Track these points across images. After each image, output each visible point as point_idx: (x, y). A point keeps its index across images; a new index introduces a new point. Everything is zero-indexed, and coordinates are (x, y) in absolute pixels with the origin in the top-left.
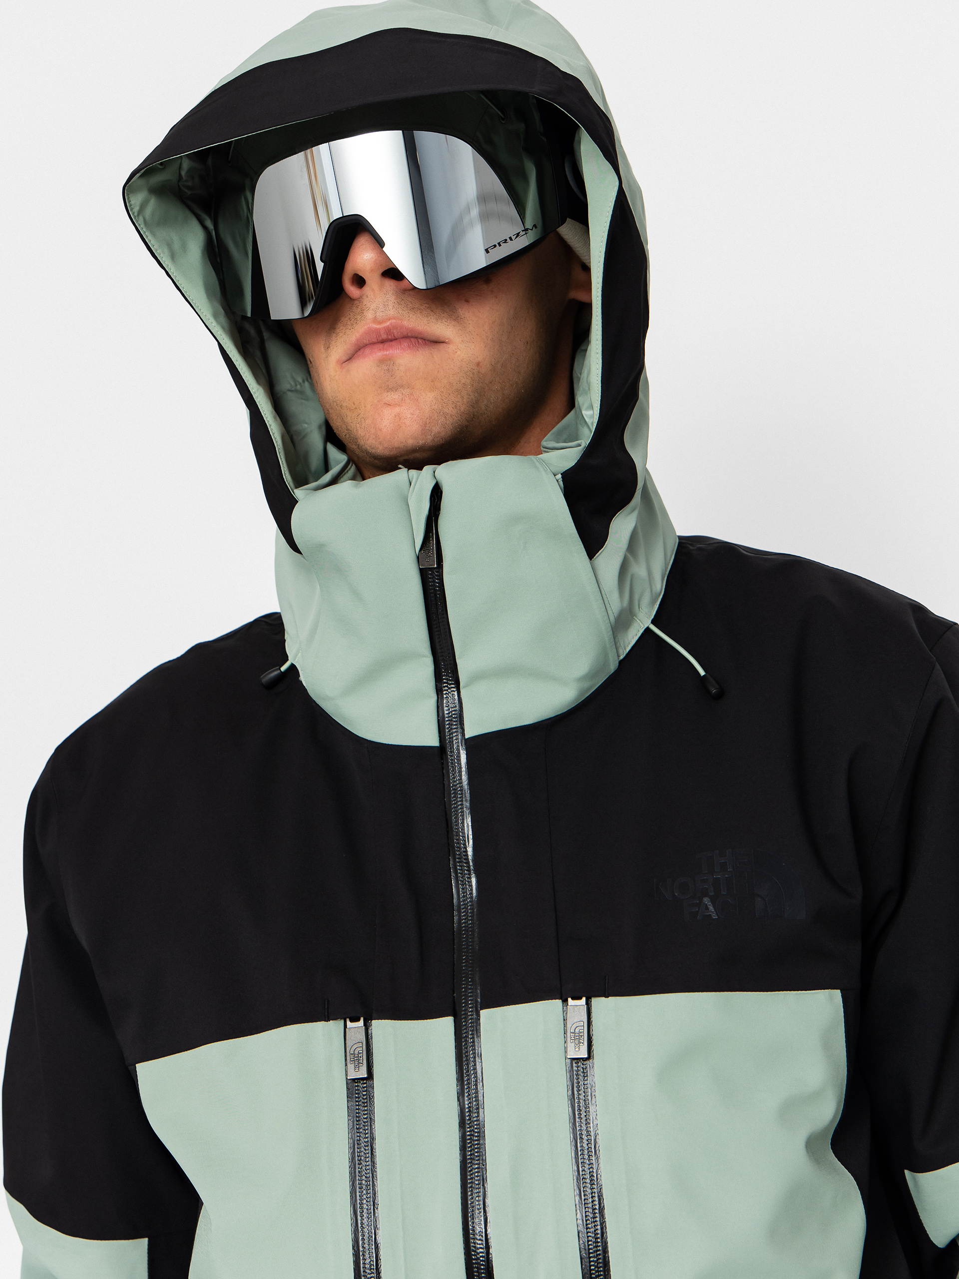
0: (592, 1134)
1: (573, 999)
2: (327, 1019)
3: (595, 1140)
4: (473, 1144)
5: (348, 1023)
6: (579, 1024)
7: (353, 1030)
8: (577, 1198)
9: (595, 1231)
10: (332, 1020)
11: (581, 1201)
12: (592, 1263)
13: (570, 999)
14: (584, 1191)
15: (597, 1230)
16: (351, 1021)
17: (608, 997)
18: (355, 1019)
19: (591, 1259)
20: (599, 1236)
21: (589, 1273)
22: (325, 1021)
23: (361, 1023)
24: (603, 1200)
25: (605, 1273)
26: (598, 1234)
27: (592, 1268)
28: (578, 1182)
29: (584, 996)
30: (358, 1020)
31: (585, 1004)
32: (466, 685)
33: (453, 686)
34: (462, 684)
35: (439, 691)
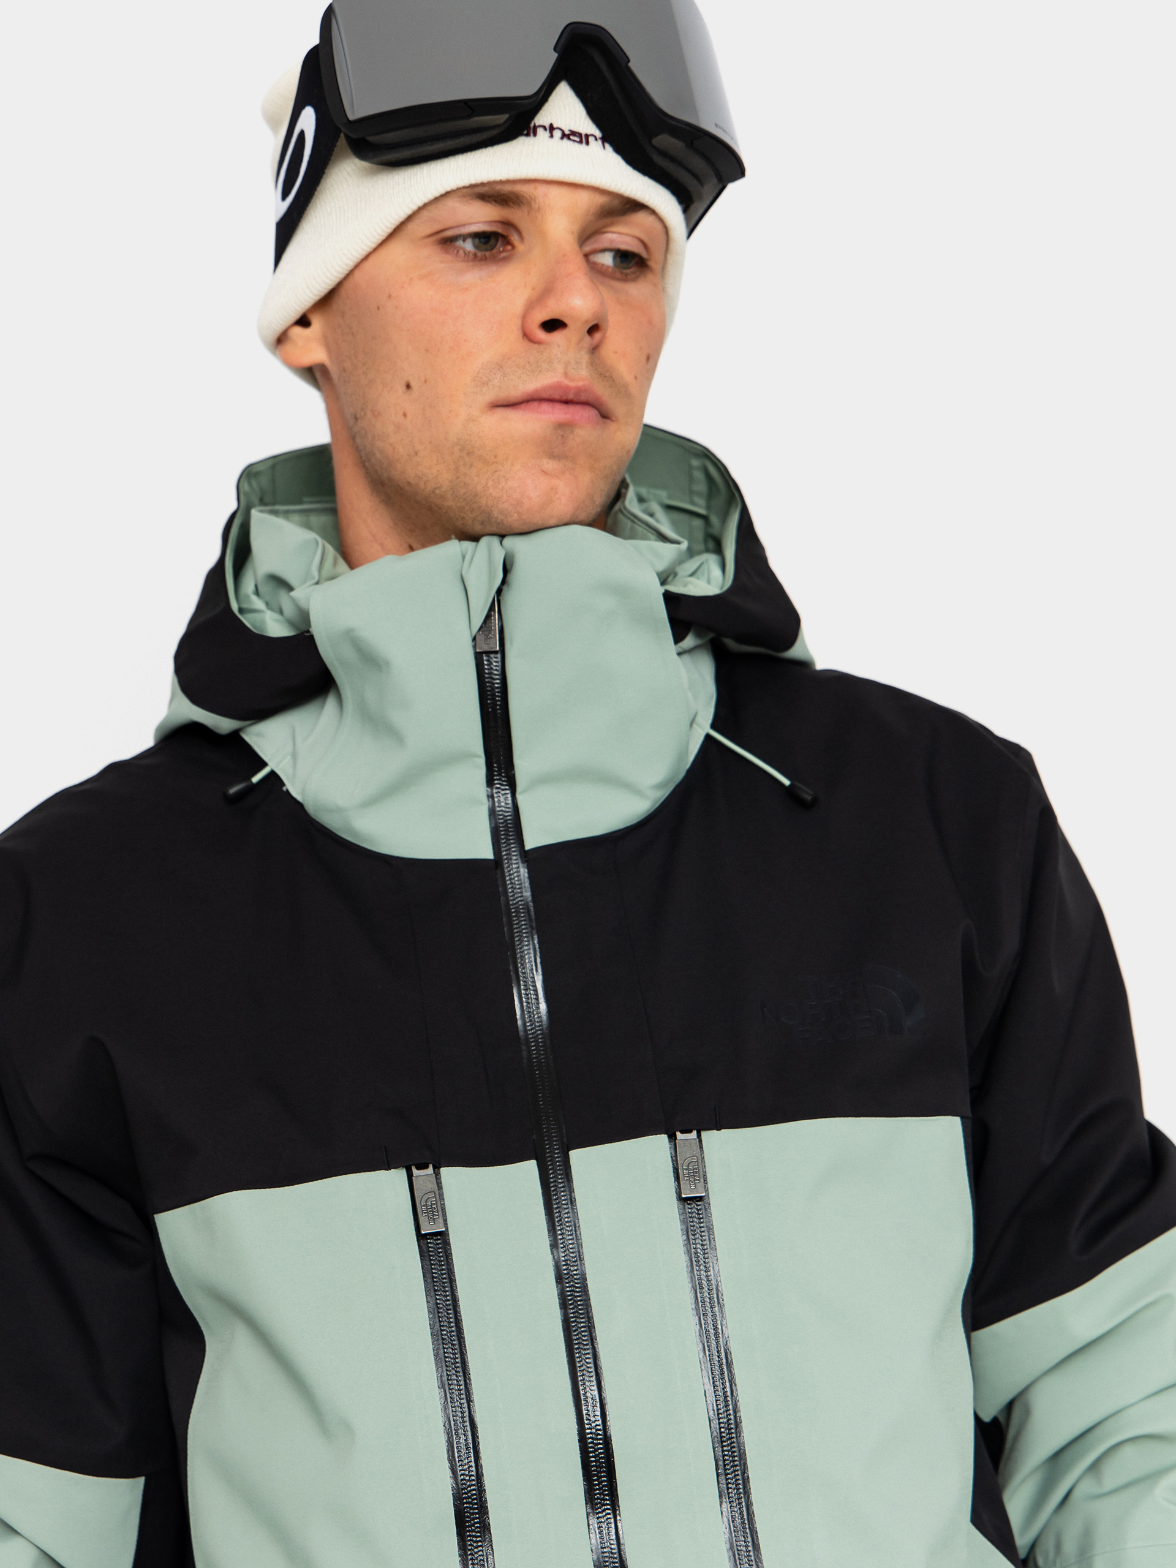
0: (713, 1282)
1: (683, 1132)
2: (388, 1168)
3: (717, 1290)
4: (575, 1301)
5: (415, 1172)
6: (692, 1159)
7: (421, 1178)
8: (702, 1354)
9: (728, 1421)
10: (393, 1168)
11: (706, 1356)
12: (722, 1425)
13: (678, 1134)
14: (708, 1346)
15: (730, 1419)
16: (418, 1168)
17: (720, 1130)
18: (422, 1166)
19: (721, 1421)
20: (732, 1426)
21: (719, 1436)
22: (385, 1170)
23: (430, 1170)
24: (731, 1353)
25: (737, 1435)
26: (731, 1424)
27: (723, 1430)
28: (700, 1336)
29: (695, 1129)
30: (426, 1167)
31: (696, 1137)
32: (523, 792)
33: (508, 792)
34: (519, 789)
35: (491, 797)
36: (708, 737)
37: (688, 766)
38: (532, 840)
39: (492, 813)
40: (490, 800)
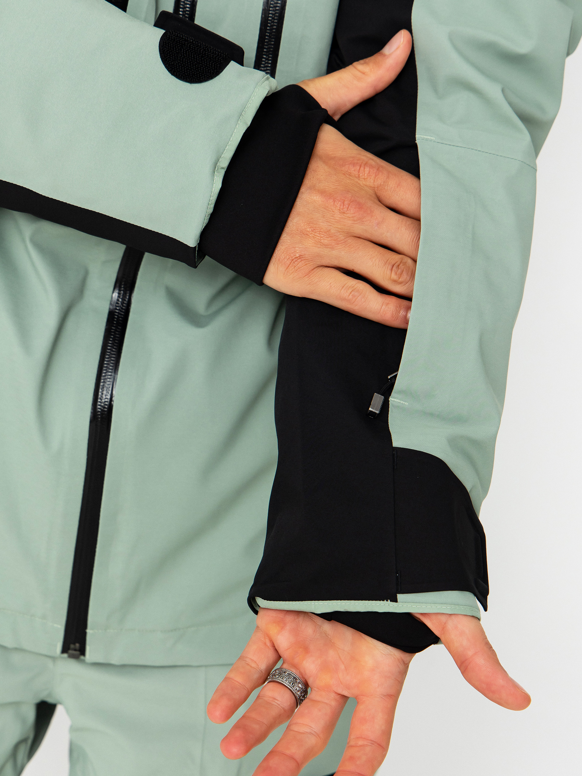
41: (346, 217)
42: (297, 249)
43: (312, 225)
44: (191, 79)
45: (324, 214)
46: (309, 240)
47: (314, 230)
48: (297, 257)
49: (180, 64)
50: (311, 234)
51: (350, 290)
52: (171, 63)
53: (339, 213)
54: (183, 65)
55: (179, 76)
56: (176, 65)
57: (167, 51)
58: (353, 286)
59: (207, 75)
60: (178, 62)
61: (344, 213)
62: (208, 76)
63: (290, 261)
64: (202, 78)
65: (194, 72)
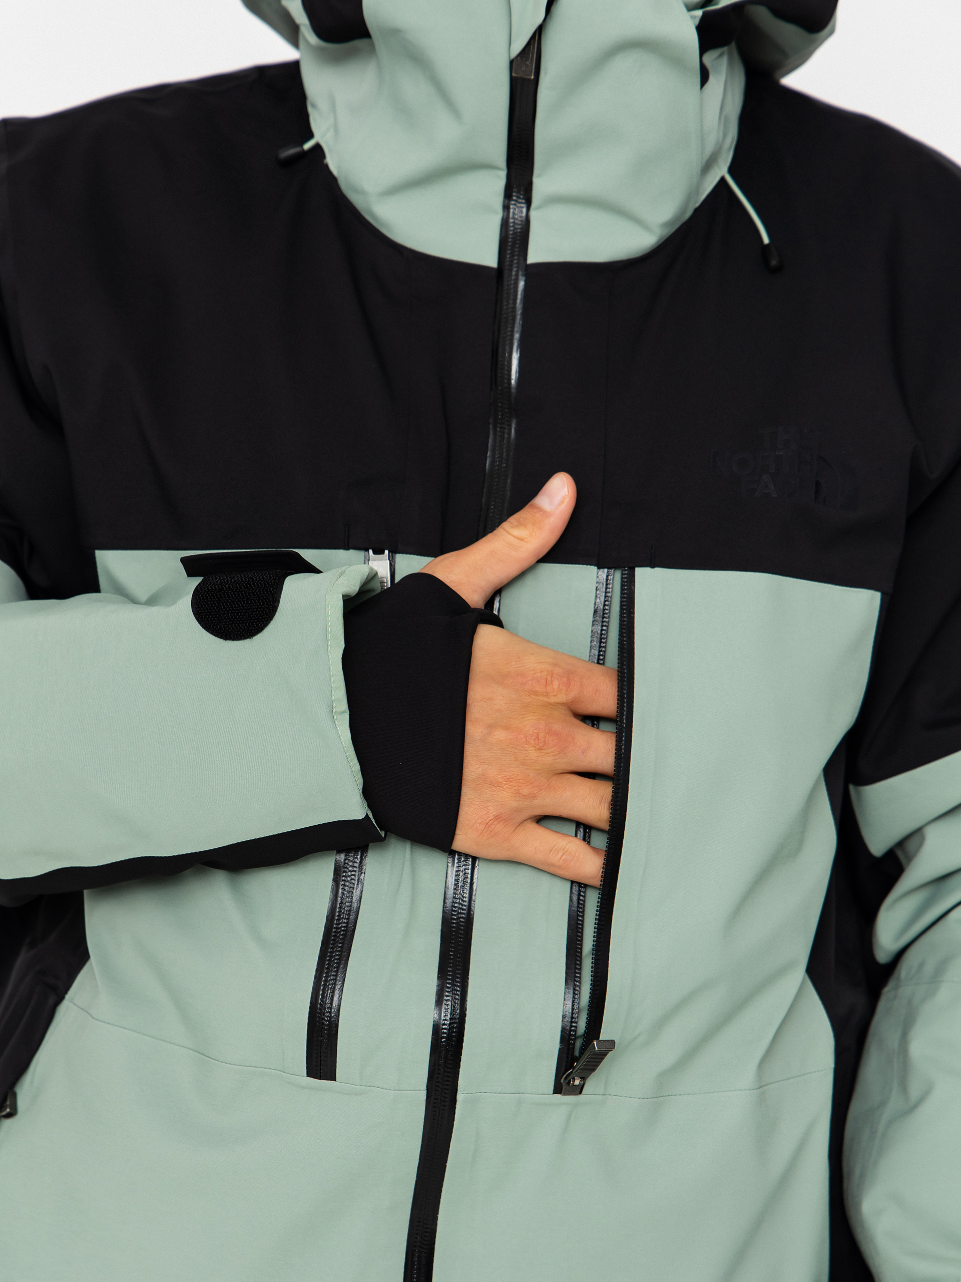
2: (347, 547)
5: (371, 554)
10: (353, 549)
16: (375, 552)
17: (654, 568)
18: (378, 551)
22: (345, 549)
23: (385, 555)
30: (382, 552)
32: (539, 208)
33: (523, 205)
34: (533, 205)
35: (506, 208)
36: (722, 181)
37: (697, 205)
38: (535, 256)
39: (505, 223)
40: (506, 211)
41: (544, 754)
42: (489, 808)
43: (504, 773)
44: (250, 633)
45: (515, 756)
46: (502, 793)
47: (509, 779)
48: (492, 819)
49: (227, 623)
50: (505, 784)
51: (560, 854)
52: (217, 627)
53: (534, 751)
54: (231, 623)
55: (234, 637)
56: (224, 627)
57: (205, 617)
58: (563, 847)
59: (264, 618)
60: (224, 622)
61: (541, 749)
62: (266, 618)
63: (484, 826)
64: (261, 625)
65: (249, 623)
